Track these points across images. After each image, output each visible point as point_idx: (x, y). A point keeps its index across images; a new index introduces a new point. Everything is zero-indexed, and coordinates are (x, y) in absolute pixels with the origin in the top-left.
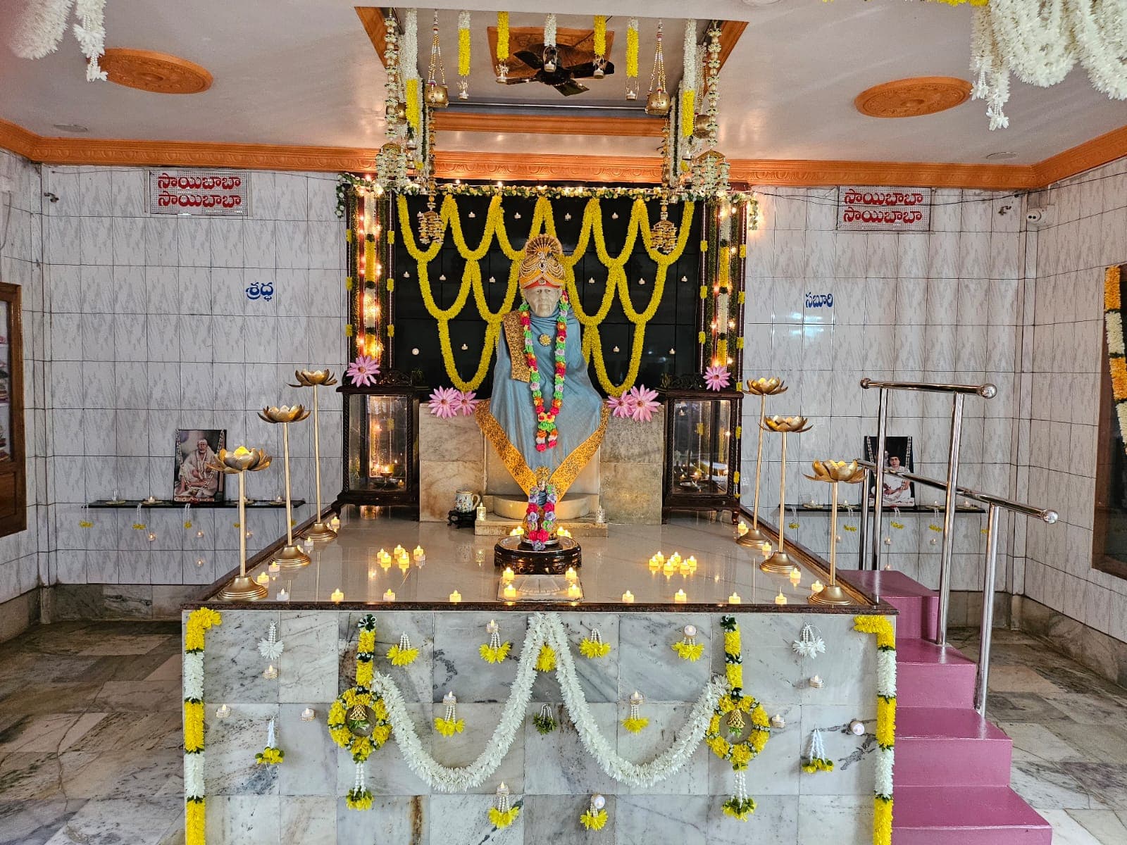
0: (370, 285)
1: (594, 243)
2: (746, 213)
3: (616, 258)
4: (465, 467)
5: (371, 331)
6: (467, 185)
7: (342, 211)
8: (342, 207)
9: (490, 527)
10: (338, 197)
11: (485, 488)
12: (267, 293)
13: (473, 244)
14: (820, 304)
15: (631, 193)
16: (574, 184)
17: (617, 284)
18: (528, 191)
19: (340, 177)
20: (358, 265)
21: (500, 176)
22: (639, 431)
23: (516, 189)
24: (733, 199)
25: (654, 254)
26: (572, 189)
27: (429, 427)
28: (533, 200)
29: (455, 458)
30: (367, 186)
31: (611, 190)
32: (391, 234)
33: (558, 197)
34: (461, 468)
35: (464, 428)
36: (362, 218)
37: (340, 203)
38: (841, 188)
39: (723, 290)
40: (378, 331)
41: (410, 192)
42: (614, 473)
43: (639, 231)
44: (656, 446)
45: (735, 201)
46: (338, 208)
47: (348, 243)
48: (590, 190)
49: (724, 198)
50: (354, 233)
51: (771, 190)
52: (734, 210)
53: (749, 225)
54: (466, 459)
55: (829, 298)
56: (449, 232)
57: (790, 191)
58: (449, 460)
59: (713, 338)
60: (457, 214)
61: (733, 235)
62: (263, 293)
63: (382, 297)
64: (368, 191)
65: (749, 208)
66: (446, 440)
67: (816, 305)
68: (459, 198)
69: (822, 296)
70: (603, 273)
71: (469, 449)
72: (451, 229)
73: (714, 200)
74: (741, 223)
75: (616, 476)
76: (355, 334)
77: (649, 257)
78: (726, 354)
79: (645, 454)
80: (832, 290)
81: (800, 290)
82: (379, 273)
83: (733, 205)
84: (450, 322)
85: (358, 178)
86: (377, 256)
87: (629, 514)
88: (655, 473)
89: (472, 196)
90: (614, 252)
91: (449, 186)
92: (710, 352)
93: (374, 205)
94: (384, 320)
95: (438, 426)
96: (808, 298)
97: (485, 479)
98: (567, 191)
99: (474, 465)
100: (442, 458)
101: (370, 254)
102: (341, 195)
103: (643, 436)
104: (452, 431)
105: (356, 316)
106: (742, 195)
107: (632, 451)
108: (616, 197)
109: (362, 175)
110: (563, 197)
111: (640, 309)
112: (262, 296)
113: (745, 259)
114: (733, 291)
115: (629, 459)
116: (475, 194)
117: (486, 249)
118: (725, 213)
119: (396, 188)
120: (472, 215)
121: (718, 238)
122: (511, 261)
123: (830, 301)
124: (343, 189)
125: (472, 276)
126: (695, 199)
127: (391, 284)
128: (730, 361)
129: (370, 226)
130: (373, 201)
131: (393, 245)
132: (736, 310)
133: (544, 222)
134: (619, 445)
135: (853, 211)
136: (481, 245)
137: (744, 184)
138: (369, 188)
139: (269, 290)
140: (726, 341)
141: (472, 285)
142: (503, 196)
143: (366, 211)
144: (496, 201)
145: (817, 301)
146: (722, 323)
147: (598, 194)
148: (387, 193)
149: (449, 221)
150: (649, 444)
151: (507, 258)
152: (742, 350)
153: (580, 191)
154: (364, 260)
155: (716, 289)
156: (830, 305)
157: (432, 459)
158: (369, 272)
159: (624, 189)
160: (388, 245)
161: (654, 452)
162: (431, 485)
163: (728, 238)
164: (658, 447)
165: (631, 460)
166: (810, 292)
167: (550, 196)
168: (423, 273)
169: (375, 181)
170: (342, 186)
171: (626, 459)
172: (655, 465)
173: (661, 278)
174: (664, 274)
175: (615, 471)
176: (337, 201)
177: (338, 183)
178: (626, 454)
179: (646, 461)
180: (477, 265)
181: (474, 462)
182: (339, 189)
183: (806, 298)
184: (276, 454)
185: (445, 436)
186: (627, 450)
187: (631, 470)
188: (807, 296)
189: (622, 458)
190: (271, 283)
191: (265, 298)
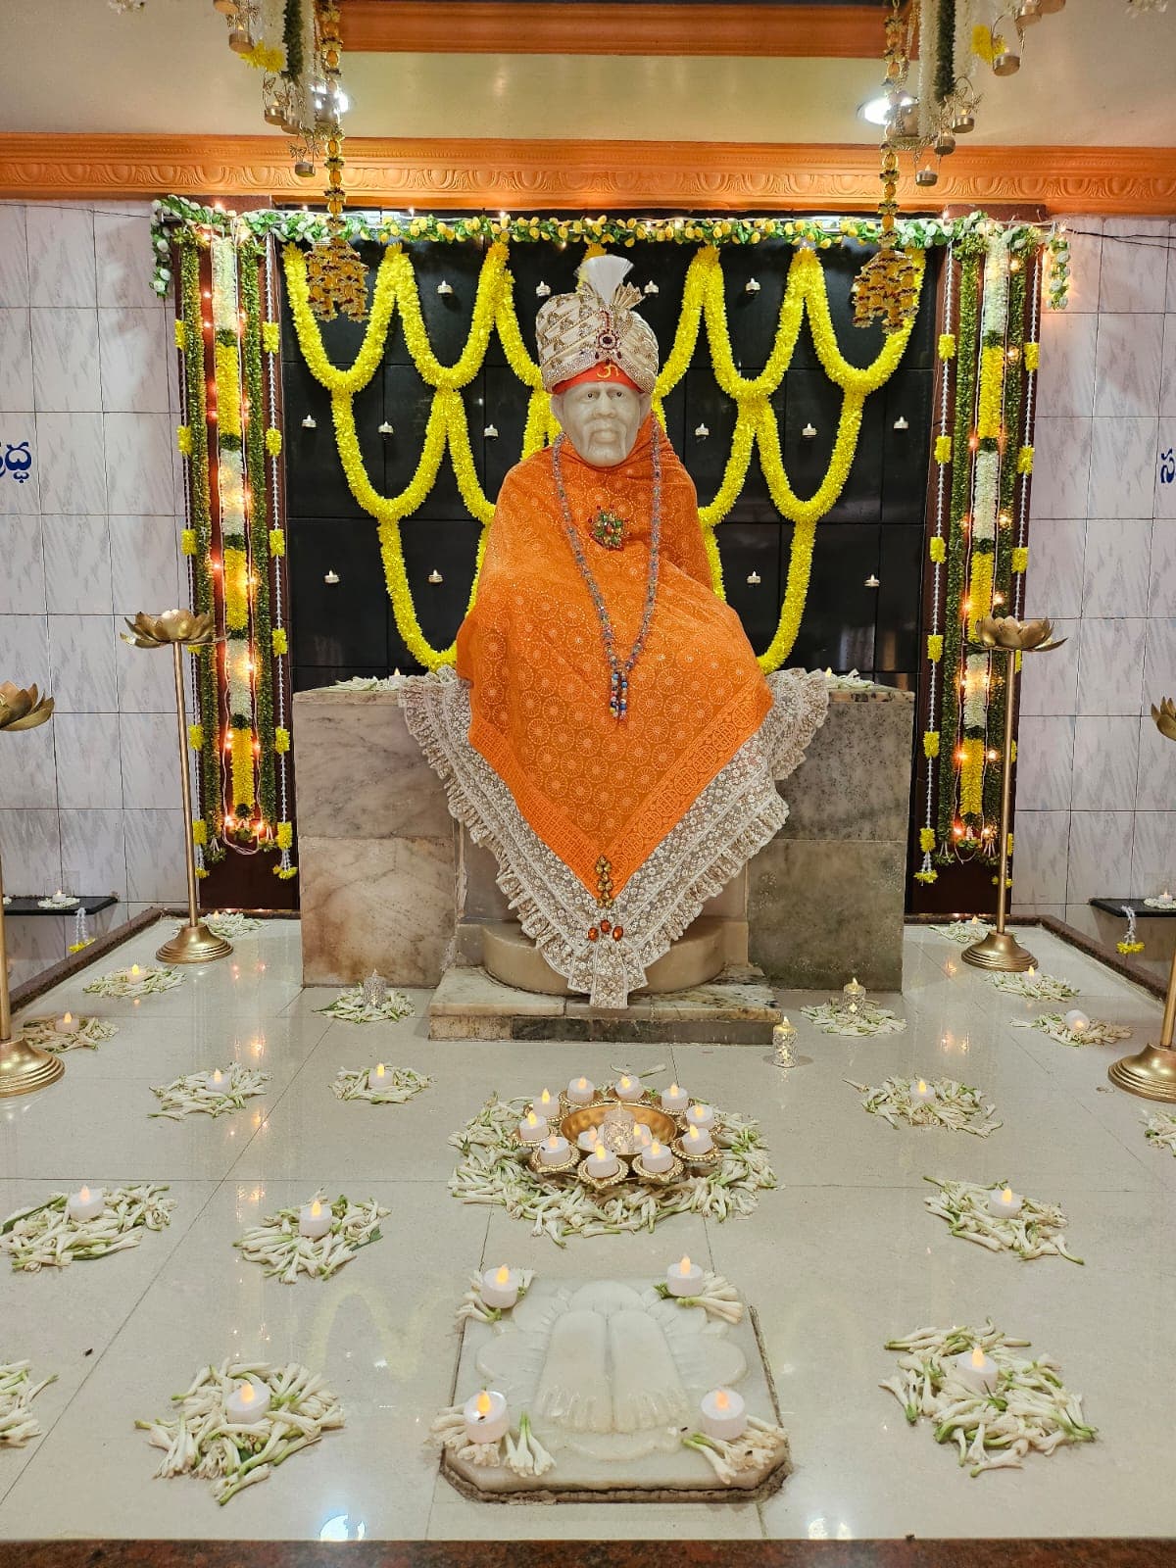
0: (231, 442)
1: (708, 347)
2: (1040, 270)
3: (753, 378)
4: (412, 853)
5: (235, 542)
6: (431, 217)
7: (167, 284)
8: (165, 273)
9: (468, 1017)
10: (156, 250)
11: (461, 904)
12: (18, 465)
13: (448, 352)
15: (789, 229)
16: (664, 213)
17: (755, 438)
18: (564, 232)
19: (157, 204)
20: (204, 401)
21: (503, 196)
22: (847, 759)
23: (537, 227)
24: (1013, 240)
25: (839, 368)
26: (659, 222)
27: (319, 752)
28: (575, 250)
29: (385, 829)
30: (216, 223)
31: (745, 223)
32: (272, 331)
33: (631, 242)
34: (403, 855)
35: (407, 756)
36: (207, 296)
37: (160, 262)
39: (988, 444)
40: (251, 542)
41: (308, 234)
42: (783, 865)
43: (806, 320)
44: (889, 795)
45: (1018, 245)
46: (158, 276)
47: (180, 351)
48: (699, 224)
49: (993, 238)
50: (191, 329)
51: (1095, 224)
52: (1016, 265)
53: (1047, 298)
54: (413, 831)
56: (395, 323)
57: (1133, 226)
58: (372, 836)
59: (964, 548)
60: (412, 288)
61: (1011, 320)
62: (12, 466)
63: (257, 472)
64: (218, 233)
65: (1048, 260)
66: (362, 784)
68: (416, 249)
70: (725, 414)
71: (417, 807)
72: (400, 319)
73: (975, 241)
74: (1029, 298)
75: (788, 872)
76: (202, 550)
77: (825, 376)
78: (989, 583)
79: (863, 816)
81: (1150, 445)
82: (246, 417)
83: (1014, 253)
84: (404, 523)
85: (195, 206)
86: (242, 380)
87: (820, 966)
88: (886, 864)
89: (443, 243)
91: (395, 223)
92: (956, 580)
93: (234, 267)
94: (262, 519)
95: (341, 751)
96: (1167, 462)
97: (463, 881)
98: (647, 229)
99: (432, 848)
100: (355, 830)
101: (227, 374)
102: (162, 244)
103: (858, 774)
104: (377, 762)
105: (203, 511)
106: (1035, 231)
107: (829, 809)
108: (756, 238)
109: (205, 200)
110: (640, 245)
111: (805, 489)
112: (10, 473)
113: (1035, 373)
114: (1008, 446)
115: (822, 830)
116: (451, 239)
117: (477, 364)
118: (995, 273)
119: (279, 228)
120: (444, 288)
121: (978, 328)
122: (531, 389)
124: (166, 232)
125: (446, 420)
126: (928, 244)
127: (274, 439)
128: (999, 600)
129: (226, 313)
130: (231, 257)
131: (277, 356)
132: (1014, 491)
136: (466, 354)
137: (1037, 206)
138: (221, 228)
139: (23, 459)
140: (990, 556)
141: (447, 442)
142: (511, 244)
143: (217, 280)
144: (497, 252)
146: (984, 518)
147: (718, 232)
148: (260, 240)
149: (396, 303)
150: (873, 793)
151: (521, 382)
152: (1024, 575)
153: (677, 228)
154: (215, 388)
155: (973, 441)
157: (330, 831)
158: (227, 414)
159: (774, 221)
160: (265, 355)
161: (886, 810)
162: (328, 896)
163: (1000, 329)
164: (897, 800)
165: (828, 832)
166: (1171, 451)
167: (612, 240)
168: (343, 417)
169: (232, 213)
170: (162, 225)
171: (815, 830)
172: (888, 845)
173: (850, 421)
174: (858, 414)
175: (786, 860)
176: (155, 259)
177: (154, 220)
178: (817, 817)
179: (866, 833)
180: (457, 399)
181: (433, 840)
182: (156, 231)
183: (1162, 463)
184: (54, 801)
185: (358, 776)
186: (819, 808)
187: (828, 856)
188: (1163, 458)
189: (804, 828)
190: (26, 444)
191: (15, 476)
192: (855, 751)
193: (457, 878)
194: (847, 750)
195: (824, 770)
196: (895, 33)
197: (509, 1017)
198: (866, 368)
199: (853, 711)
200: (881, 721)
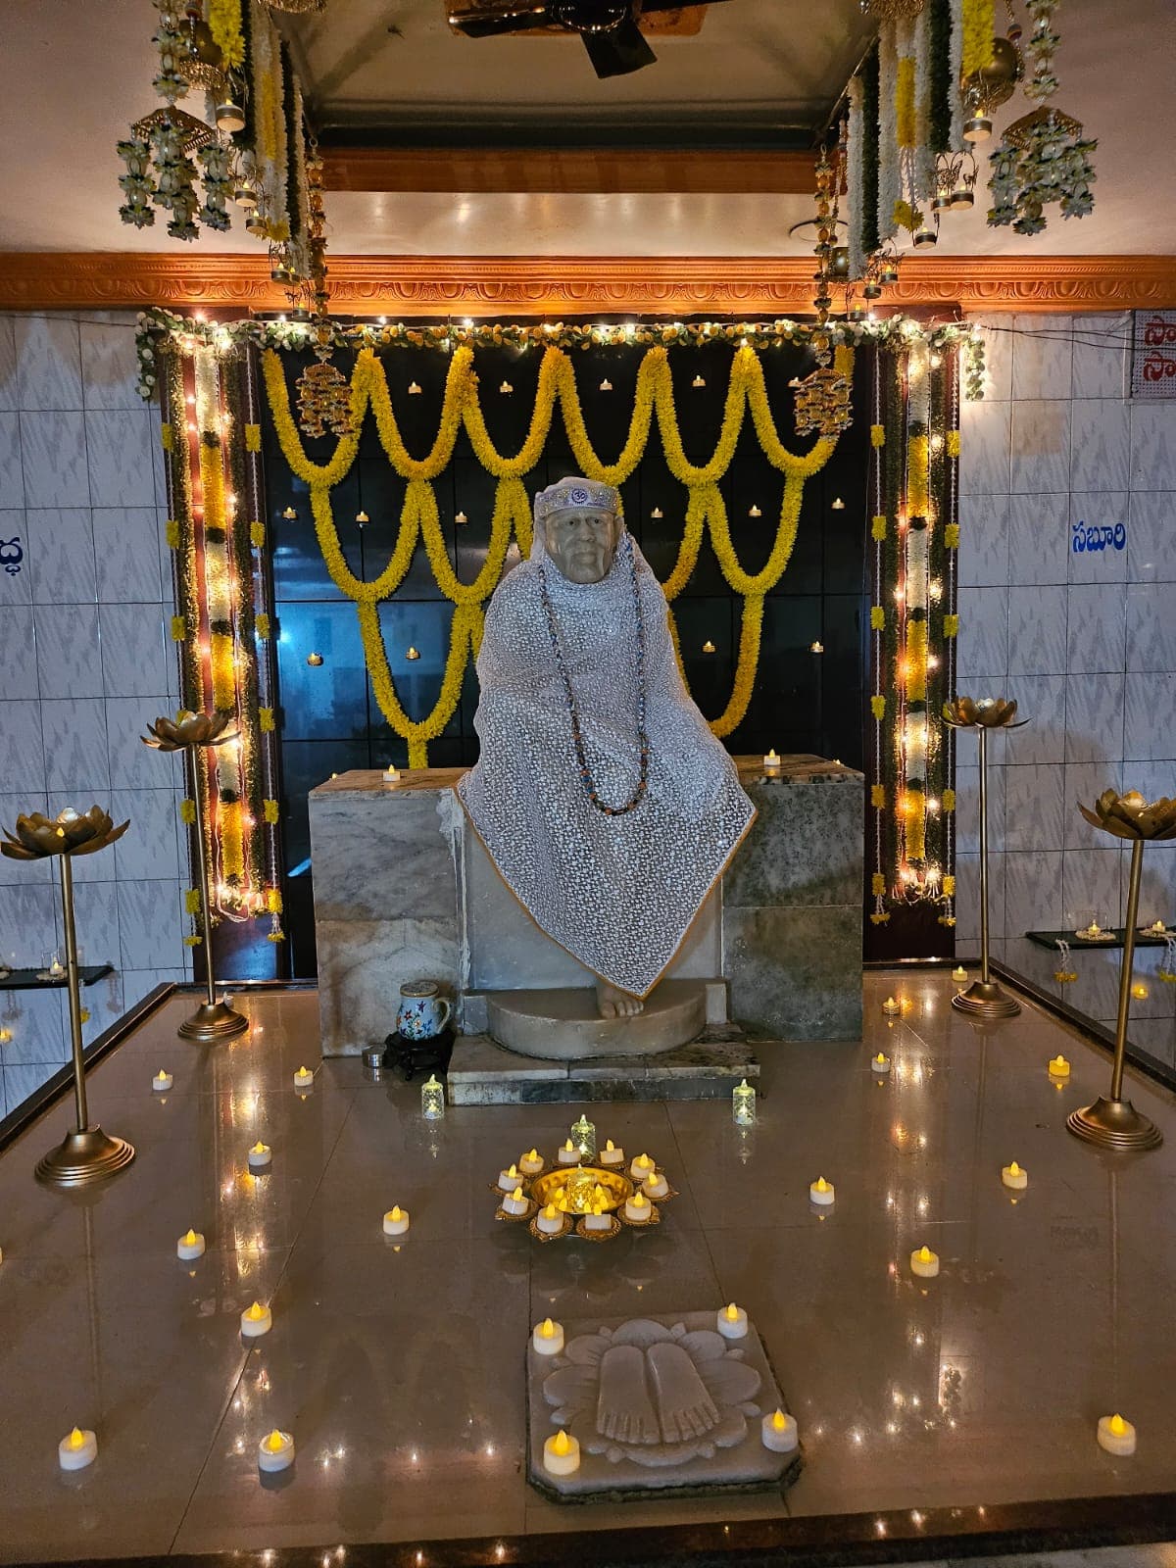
0: (216, 536)
1: (660, 438)
2: (959, 366)
3: (702, 466)
4: (420, 932)
5: (221, 627)
6: (401, 325)
7: (151, 388)
8: (150, 379)
9: (482, 1084)
10: (141, 357)
11: (466, 977)
12: (11, 559)
13: (419, 447)
14: (1100, 545)
15: (729, 333)
16: (615, 319)
17: (706, 519)
18: (525, 336)
19: (141, 315)
20: (189, 497)
21: (467, 308)
22: (808, 834)
23: (499, 332)
24: (933, 340)
25: (778, 454)
26: (612, 328)
27: (334, 843)
28: (537, 354)
29: (394, 912)
30: (198, 332)
31: (691, 327)
32: (253, 432)
33: (585, 346)
34: (411, 934)
35: (413, 844)
36: (191, 400)
37: (146, 370)
38: (1137, 313)
39: (918, 523)
40: (235, 627)
41: (286, 342)
42: (754, 929)
43: (748, 411)
44: (845, 863)
45: (938, 344)
46: (143, 381)
47: (166, 451)
48: (649, 329)
49: (915, 338)
50: (175, 430)
51: (1005, 322)
52: (936, 362)
53: (964, 389)
54: (421, 912)
55: (1117, 532)
56: (369, 421)
57: (1042, 323)
58: (382, 918)
59: (900, 617)
60: (384, 388)
61: (935, 410)
63: (242, 558)
64: (202, 343)
65: (965, 356)
66: (373, 871)
67: (1094, 546)
68: (388, 353)
69: (1104, 529)
70: (677, 495)
71: (424, 891)
72: (374, 417)
73: (899, 341)
74: (949, 388)
75: (759, 937)
76: (190, 635)
77: (768, 462)
78: (925, 649)
79: (824, 883)
80: (1122, 517)
81: (1062, 521)
82: (232, 513)
83: (934, 350)
84: (381, 604)
85: (180, 318)
86: (227, 476)
88: (845, 926)
89: (413, 347)
90: (699, 455)
91: (366, 330)
92: (891, 642)
93: (215, 373)
95: (353, 843)
96: (1078, 533)
97: (466, 955)
98: (603, 333)
99: (438, 926)
100: (366, 913)
101: (212, 471)
102: (147, 353)
103: (818, 846)
104: (386, 851)
105: (191, 600)
106: (952, 330)
107: (793, 879)
108: (700, 340)
109: (186, 311)
110: (596, 347)
111: (753, 564)
113: (957, 458)
114: (936, 524)
115: (788, 897)
116: (420, 344)
117: (446, 457)
118: (915, 370)
119: (258, 336)
120: (414, 388)
121: (905, 417)
122: (497, 478)
123: (1119, 538)
124: (150, 340)
125: (419, 508)
126: (857, 343)
127: (257, 531)
128: (932, 662)
129: (208, 415)
130: (212, 364)
131: (258, 455)
132: (942, 561)
133: (558, 399)
134: (766, 866)
135: (1162, 360)
136: (437, 448)
137: (954, 307)
138: (203, 338)
139: (15, 553)
140: (925, 623)
141: (420, 530)
142: (475, 347)
143: (199, 385)
144: (462, 356)
145: (1095, 538)
146: (915, 588)
147: (665, 337)
148: (240, 347)
149: (369, 402)
150: (831, 863)
151: (488, 473)
152: (955, 639)
153: (629, 332)
154: (200, 485)
155: (903, 521)
156: (1120, 546)
157: (344, 915)
158: (211, 509)
159: (716, 325)
160: (247, 455)
161: (843, 878)
162: (343, 974)
163: (926, 418)
164: (853, 868)
165: (793, 899)
166: (1082, 524)
167: (569, 344)
168: (321, 508)
169: (214, 324)
170: (146, 335)
171: (782, 898)
172: (847, 908)
173: (792, 503)
174: (799, 496)
175: (757, 925)
176: (140, 366)
177: (139, 330)
178: (782, 886)
179: (827, 899)
180: (429, 490)
181: (439, 919)
182: (141, 341)
183: (1074, 534)
184: (49, 877)
185: (371, 864)
186: (784, 878)
187: (794, 920)
188: (1076, 530)
189: (772, 896)
190: (17, 539)
191: (7, 570)
192: (814, 827)
193: (461, 953)
194: (807, 826)
195: (787, 845)
196: (824, 177)
197: (520, 1082)
198: (804, 456)
199: (813, 792)
200: (835, 799)
